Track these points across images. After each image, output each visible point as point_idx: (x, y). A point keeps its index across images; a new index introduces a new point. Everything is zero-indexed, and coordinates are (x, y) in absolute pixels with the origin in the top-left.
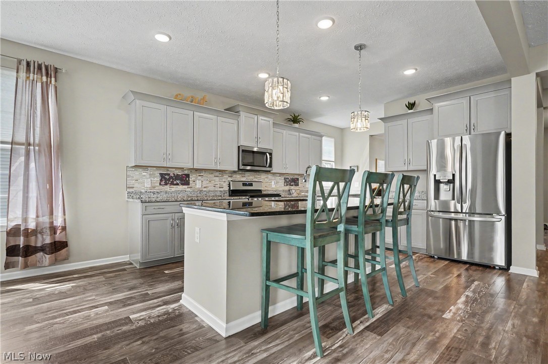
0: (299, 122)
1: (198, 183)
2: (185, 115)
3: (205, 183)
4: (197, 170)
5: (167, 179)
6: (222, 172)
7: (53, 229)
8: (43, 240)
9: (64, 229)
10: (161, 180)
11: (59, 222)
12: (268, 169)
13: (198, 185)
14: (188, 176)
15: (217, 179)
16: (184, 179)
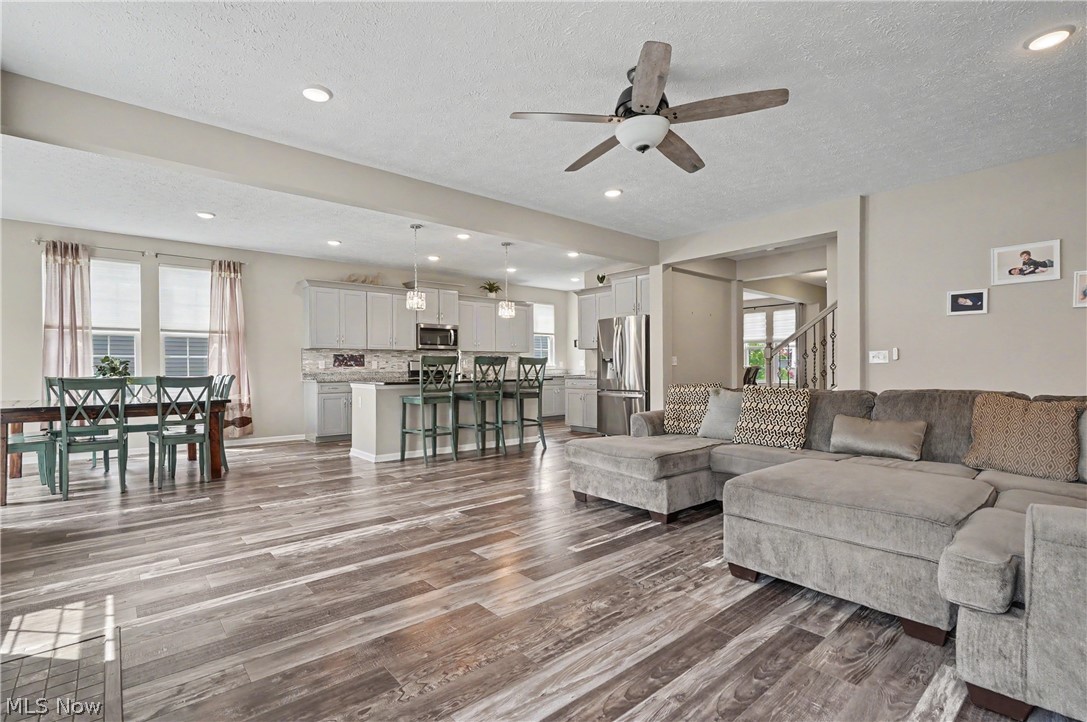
0: (496, 291)
1: (373, 364)
2: (356, 296)
3: (383, 364)
4: (371, 350)
5: (341, 360)
6: (401, 352)
7: (241, 406)
8: (234, 415)
9: (249, 406)
10: (335, 362)
11: (245, 401)
12: (453, 347)
13: (374, 366)
14: (363, 356)
15: (395, 359)
16: (358, 360)
